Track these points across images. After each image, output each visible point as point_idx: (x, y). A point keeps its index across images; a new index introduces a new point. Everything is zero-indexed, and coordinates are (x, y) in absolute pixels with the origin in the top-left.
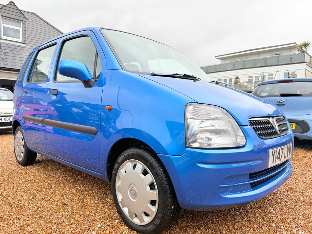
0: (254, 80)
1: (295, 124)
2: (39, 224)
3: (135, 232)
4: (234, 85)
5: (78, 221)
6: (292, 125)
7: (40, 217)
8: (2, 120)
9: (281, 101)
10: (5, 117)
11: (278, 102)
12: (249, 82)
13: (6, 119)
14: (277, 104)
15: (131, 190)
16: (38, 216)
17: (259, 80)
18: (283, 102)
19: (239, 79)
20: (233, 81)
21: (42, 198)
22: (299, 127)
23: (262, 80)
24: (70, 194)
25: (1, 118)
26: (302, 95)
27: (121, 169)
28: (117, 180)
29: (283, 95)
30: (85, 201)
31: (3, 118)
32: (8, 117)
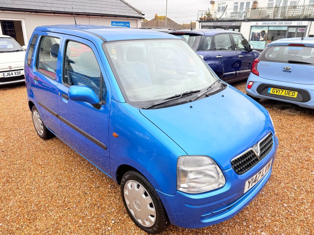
0: (274, 5)
1: (297, 92)
2: (69, 217)
3: (140, 229)
4: (251, 11)
5: (97, 214)
6: (294, 93)
7: (69, 209)
8: (13, 75)
9: (288, 67)
10: (15, 72)
11: (284, 68)
12: (268, 8)
13: (16, 73)
14: (283, 71)
15: (136, 202)
16: (67, 208)
17: (280, 5)
18: (290, 69)
19: (257, 4)
20: (251, 6)
21: (67, 185)
22: (301, 96)
23: (283, 5)
24: (88, 180)
25: (12, 73)
26: (311, 64)
27: (128, 183)
28: (124, 189)
29: (290, 62)
30: (101, 189)
31: (13, 72)
32: (19, 71)
